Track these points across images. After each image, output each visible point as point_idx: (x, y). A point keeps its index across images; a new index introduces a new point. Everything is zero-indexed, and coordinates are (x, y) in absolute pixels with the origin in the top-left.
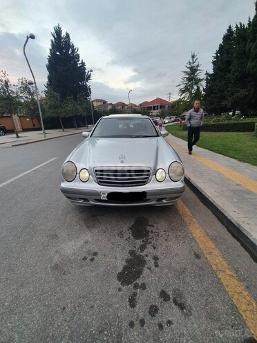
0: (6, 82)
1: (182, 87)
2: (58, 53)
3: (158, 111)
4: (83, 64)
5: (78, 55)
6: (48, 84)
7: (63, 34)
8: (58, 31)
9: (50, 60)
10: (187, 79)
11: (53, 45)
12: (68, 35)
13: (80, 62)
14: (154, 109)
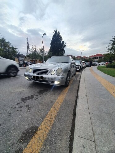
0: (35, 49)
1: (110, 47)
2: (55, 39)
3: (97, 60)
5: (62, 39)
6: (50, 50)
7: (58, 32)
8: (56, 31)
9: (52, 42)
10: (112, 43)
11: (53, 36)
12: (59, 32)
13: (62, 41)
14: (96, 59)
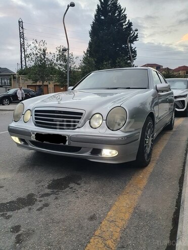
0: (44, 51)
2: (103, 18)
4: (130, 24)
5: (125, 15)
6: (88, 51)
13: (126, 23)
